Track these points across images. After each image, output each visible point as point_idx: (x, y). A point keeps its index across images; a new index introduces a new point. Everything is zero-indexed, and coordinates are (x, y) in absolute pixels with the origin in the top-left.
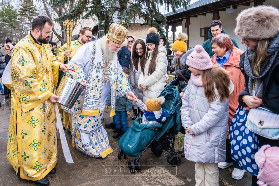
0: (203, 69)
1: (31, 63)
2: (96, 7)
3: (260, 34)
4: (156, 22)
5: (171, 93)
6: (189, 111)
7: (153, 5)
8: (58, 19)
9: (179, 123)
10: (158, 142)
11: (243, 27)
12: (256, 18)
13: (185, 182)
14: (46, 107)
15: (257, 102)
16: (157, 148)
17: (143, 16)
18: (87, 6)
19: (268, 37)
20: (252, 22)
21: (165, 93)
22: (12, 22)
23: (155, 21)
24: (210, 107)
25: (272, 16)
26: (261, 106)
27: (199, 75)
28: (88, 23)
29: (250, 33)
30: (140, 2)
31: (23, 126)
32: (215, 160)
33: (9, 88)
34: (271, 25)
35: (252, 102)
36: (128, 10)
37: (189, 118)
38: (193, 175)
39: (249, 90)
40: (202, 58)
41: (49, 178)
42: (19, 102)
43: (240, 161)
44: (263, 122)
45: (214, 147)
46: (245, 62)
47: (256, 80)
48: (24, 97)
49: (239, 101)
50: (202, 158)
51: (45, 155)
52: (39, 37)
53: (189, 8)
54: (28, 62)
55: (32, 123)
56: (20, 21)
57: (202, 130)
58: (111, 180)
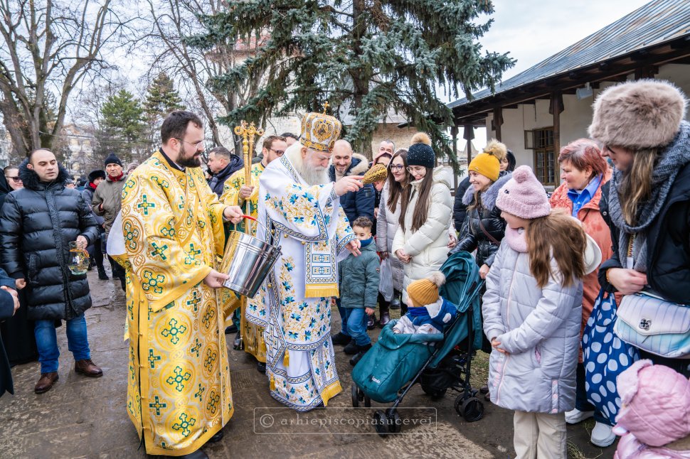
0: (529, 216)
1: (162, 208)
2: (304, 91)
3: (638, 138)
4: (431, 121)
5: (461, 268)
6: (498, 303)
7: (425, 85)
8: (224, 118)
9: (479, 330)
10: (437, 371)
11: (605, 121)
12: (631, 103)
13: (493, 453)
14: (200, 299)
15: (636, 281)
16: (434, 384)
17: (403, 108)
18: (285, 90)
19: (654, 144)
20: (622, 112)
21: (449, 268)
22: (129, 127)
23: (428, 118)
24: (541, 296)
25: (664, 100)
26: (645, 288)
27: (523, 228)
28: (289, 126)
29: (618, 134)
30: (396, 80)
31: (151, 339)
32: (551, 407)
33: (121, 263)
34: (662, 120)
35: (627, 282)
36: (371, 96)
37: (498, 319)
38: (509, 440)
39: (621, 256)
40: (527, 193)
41: (207, 450)
42: (142, 292)
43: (604, 407)
44: (650, 321)
45: (550, 381)
46: (611, 197)
47: (634, 236)
48: (152, 279)
49: (599, 281)
50: (523, 402)
51: (201, 400)
52: (180, 155)
53: (498, 90)
54: (156, 205)
55: (171, 333)
56: (147, 123)
57: (524, 345)
58: (337, 451)
